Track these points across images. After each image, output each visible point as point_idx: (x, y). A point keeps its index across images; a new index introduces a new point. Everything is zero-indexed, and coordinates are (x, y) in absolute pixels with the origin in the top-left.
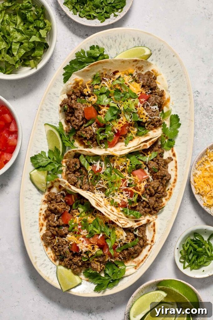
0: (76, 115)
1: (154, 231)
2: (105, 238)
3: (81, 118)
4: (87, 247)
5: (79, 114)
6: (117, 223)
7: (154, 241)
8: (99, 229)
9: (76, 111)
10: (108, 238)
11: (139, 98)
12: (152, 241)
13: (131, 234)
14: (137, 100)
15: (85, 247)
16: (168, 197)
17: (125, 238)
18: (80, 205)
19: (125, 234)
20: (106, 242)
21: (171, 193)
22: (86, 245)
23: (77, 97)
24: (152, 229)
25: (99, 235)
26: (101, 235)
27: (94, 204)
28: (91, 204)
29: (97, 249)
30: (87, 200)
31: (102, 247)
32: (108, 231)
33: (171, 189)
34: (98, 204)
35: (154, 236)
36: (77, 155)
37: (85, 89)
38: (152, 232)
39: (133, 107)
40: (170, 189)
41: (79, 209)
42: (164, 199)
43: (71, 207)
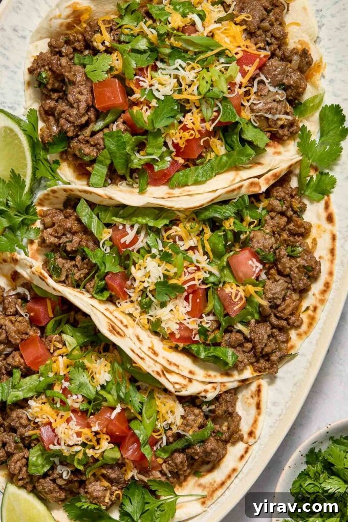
0: (71, 98)
1: (258, 406)
2: (128, 418)
3: (83, 106)
4: (79, 434)
5: (80, 95)
6: (162, 380)
7: (257, 433)
8: (114, 392)
9: (71, 88)
10: (136, 418)
11: (239, 62)
12: (251, 434)
13: (197, 411)
14: (234, 66)
15: (75, 435)
16: (304, 327)
17: (179, 421)
18: (68, 328)
19: (180, 410)
20: (130, 429)
21: (312, 319)
22: (78, 429)
23: (75, 50)
24: (254, 402)
25: (113, 409)
26: (118, 409)
27: (103, 327)
28: (94, 327)
29: (105, 445)
30: (86, 316)
31: (118, 441)
32: (137, 398)
33: (315, 309)
34: (113, 329)
35: (255, 421)
36: (71, 202)
37: (98, 36)
38: (253, 411)
39: (224, 87)
40: (312, 308)
41: (64, 336)
42: (293, 334)
43: (43, 329)
